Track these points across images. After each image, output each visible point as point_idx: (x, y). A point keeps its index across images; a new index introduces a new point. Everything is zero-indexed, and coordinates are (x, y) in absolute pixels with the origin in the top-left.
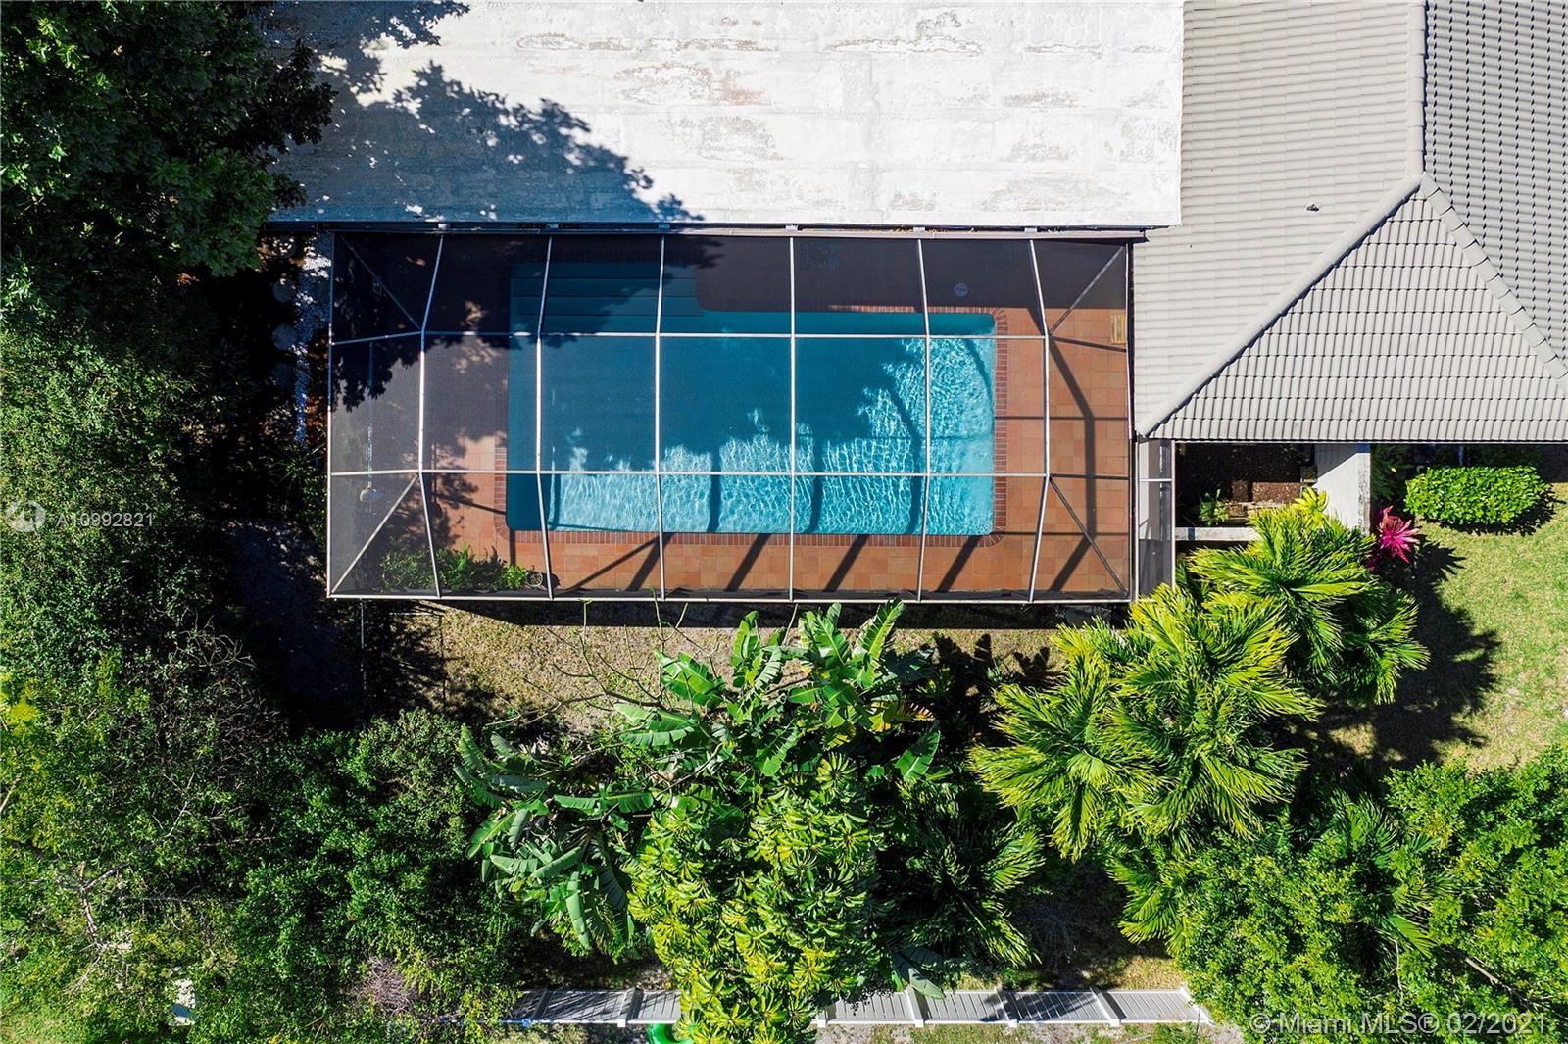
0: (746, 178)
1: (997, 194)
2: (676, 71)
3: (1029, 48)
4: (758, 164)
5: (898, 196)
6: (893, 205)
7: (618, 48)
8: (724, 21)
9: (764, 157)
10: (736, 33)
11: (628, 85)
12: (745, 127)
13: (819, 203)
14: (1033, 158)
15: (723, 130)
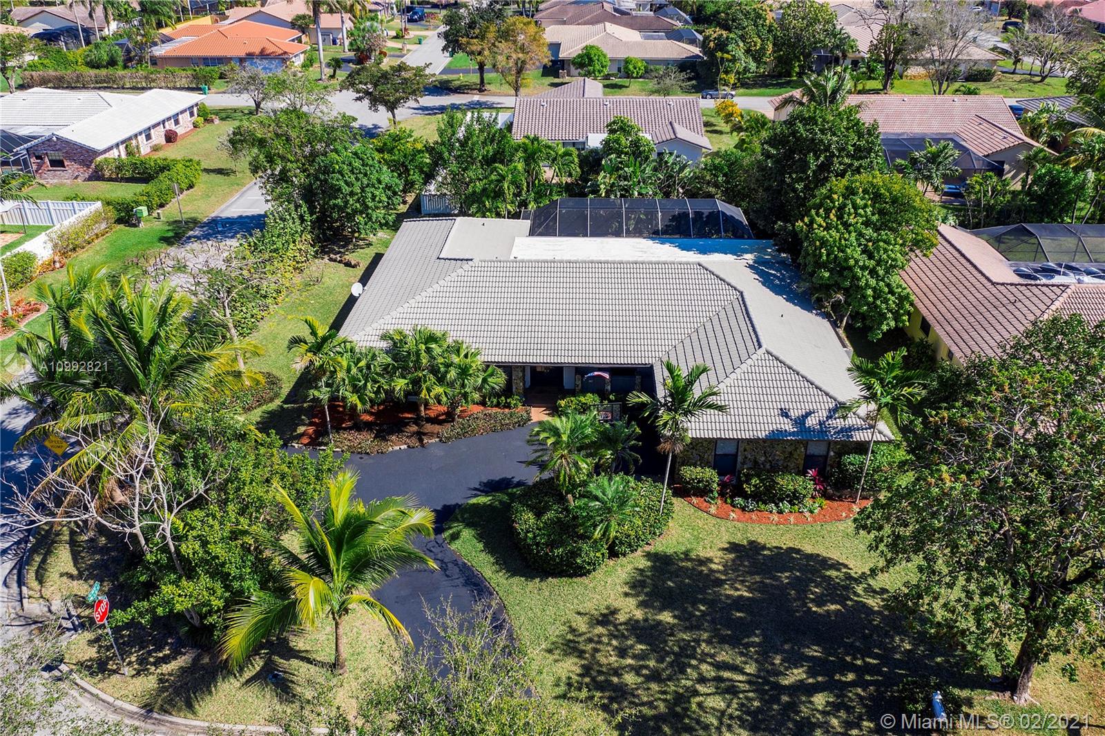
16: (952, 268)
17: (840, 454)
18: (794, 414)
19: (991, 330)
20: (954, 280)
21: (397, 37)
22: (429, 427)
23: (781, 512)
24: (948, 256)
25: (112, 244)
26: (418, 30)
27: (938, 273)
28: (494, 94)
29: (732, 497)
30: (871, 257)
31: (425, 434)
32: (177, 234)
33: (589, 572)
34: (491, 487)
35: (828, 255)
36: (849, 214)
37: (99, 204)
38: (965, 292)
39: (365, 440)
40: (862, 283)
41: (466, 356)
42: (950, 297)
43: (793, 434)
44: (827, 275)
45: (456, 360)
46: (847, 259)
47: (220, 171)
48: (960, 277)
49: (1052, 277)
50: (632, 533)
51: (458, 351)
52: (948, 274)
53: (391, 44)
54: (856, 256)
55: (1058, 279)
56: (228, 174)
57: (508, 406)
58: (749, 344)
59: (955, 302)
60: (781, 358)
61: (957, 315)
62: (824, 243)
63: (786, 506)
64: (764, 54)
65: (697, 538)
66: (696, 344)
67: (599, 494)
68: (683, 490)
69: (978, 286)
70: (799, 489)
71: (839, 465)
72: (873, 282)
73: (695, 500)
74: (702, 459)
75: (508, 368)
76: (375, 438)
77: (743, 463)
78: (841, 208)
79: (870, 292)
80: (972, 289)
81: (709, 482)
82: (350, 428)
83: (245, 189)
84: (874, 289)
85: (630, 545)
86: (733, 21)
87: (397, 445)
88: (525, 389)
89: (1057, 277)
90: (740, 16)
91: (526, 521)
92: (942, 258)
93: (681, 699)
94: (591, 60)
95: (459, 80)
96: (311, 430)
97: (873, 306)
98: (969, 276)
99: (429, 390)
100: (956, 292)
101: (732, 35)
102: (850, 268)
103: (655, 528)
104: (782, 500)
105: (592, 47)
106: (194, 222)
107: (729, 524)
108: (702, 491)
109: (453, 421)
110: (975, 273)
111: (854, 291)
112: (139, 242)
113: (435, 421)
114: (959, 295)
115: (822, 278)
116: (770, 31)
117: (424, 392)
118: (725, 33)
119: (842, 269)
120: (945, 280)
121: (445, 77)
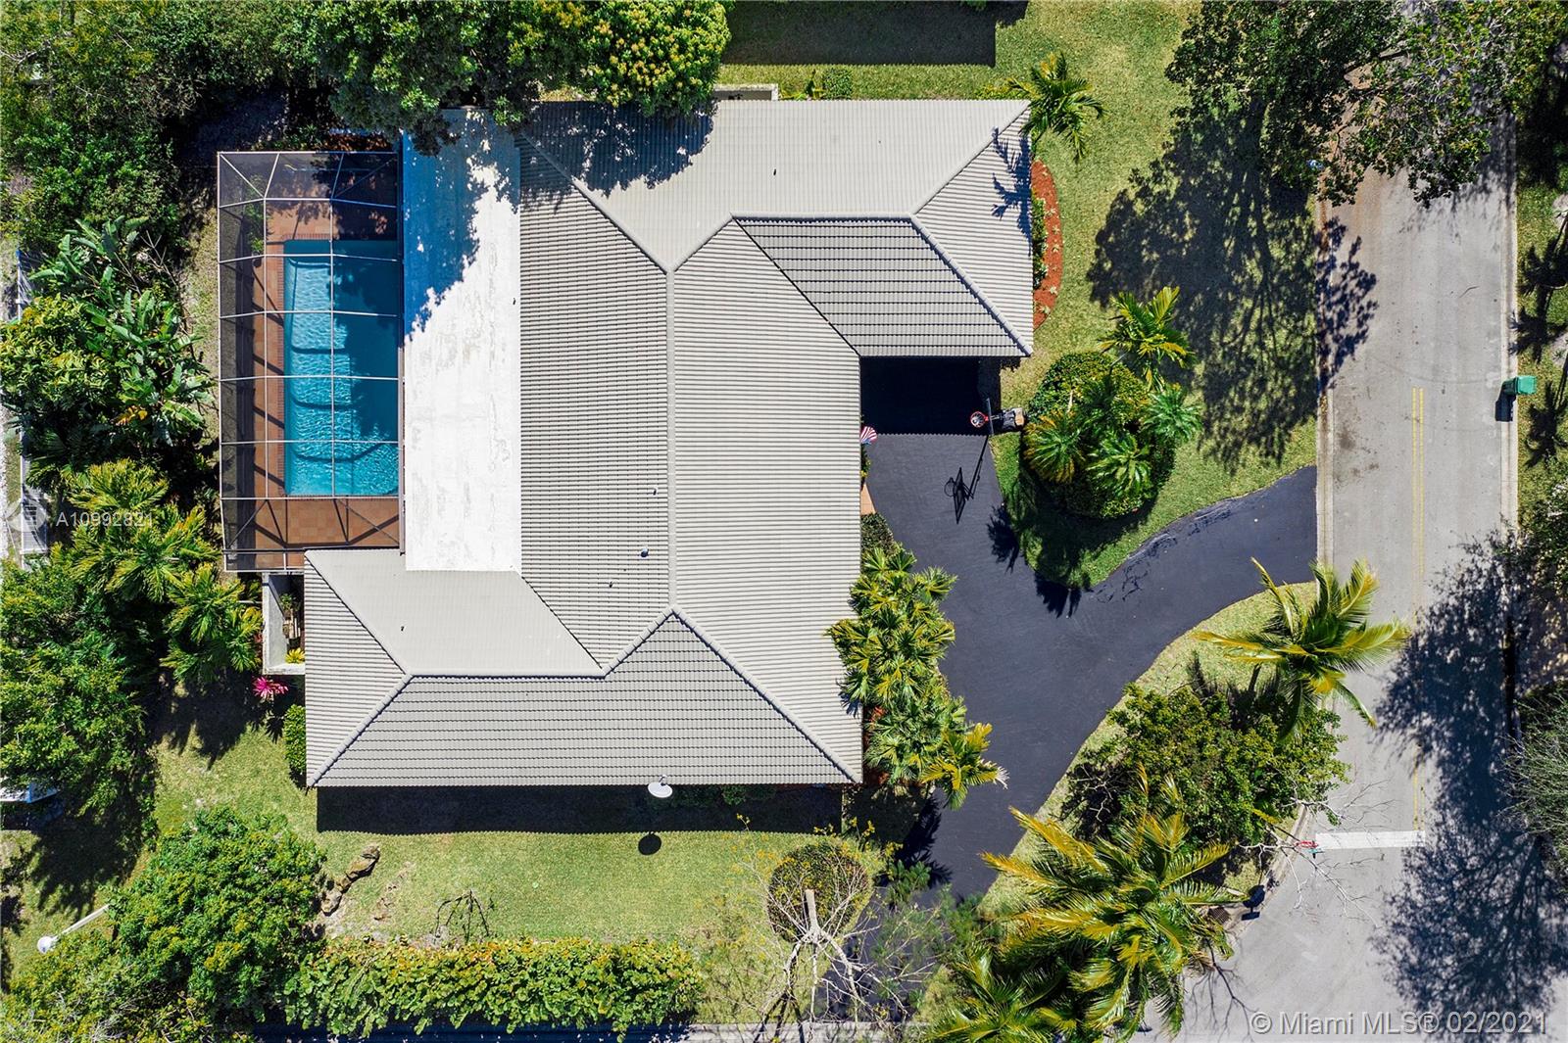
0: (427, 356)
1: (421, 481)
2: (479, 321)
3: (492, 495)
4: (434, 362)
5: (419, 431)
6: (414, 429)
7: (490, 292)
8: (504, 344)
9: (437, 365)
10: (498, 353)
11: (472, 298)
12: (452, 357)
13: (415, 392)
14: (439, 498)
15: (450, 345)
18: (1002, 203)
93: (1280, 364)
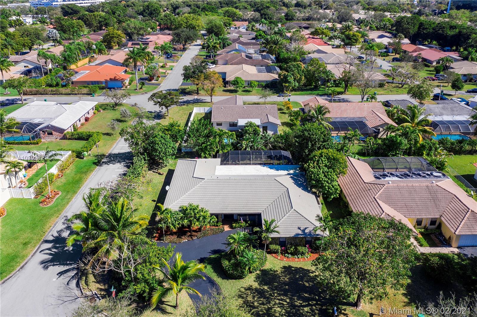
16: (354, 176)
17: (315, 240)
18: (302, 229)
19: (362, 199)
20: (354, 181)
21: (162, 67)
22: (194, 233)
23: (298, 258)
24: (353, 172)
25: (76, 166)
26: (170, 62)
27: (349, 178)
28: (202, 95)
29: (284, 254)
30: (326, 177)
31: (193, 236)
32: (99, 161)
33: (244, 278)
34: (215, 252)
35: (314, 177)
36: (320, 164)
37: (70, 152)
38: (356, 185)
39: (174, 238)
40: (324, 185)
41: (205, 212)
42: (352, 187)
43: (302, 235)
44: (314, 182)
45: (202, 214)
46: (320, 178)
47: (107, 134)
48: (356, 180)
49: (385, 178)
50: (256, 266)
51: (203, 211)
52: (352, 179)
53: (161, 70)
54: (322, 177)
55: (387, 179)
56: (110, 135)
57: (217, 226)
58: (289, 207)
59: (353, 189)
60: (298, 212)
61: (353, 193)
62: (312, 172)
63: (300, 256)
64: (301, 80)
65: (274, 266)
66: (274, 206)
67: (246, 256)
68: (270, 252)
69: (360, 183)
70: (304, 251)
71: (316, 244)
72: (327, 184)
73: (274, 255)
74: (275, 243)
75: (217, 215)
76: (177, 238)
77: (288, 244)
78: (318, 161)
79: (327, 187)
80: (359, 184)
81: (278, 250)
82: (169, 235)
83: (117, 141)
84: (328, 187)
85: (255, 270)
86: (289, 68)
87: (185, 240)
88: (222, 220)
89: (387, 178)
90: (292, 66)
91: (226, 263)
92: (351, 172)
93: (269, 309)
94: (238, 83)
95: (188, 88)
96: (157, 235)
97: (328, 191)
98: (358, 180)
99: (194, 224)
100: (354, 185)
101: (289, 74)
102: (321, 181)
103: (262, 264)
104: (299, 254)
105: (238, 78)
106: (103, 156)
107: (284, 262)
108: (275, 252)
109: (201, 231)
110: (360, 178)
111: (322, 187)
112: (86, 166)
113: (195, 231)
114: (355, 186)
115: (313, 183)
116: (303, 72)
117: (193, 224)
118: (286, 73)
119: (318, 181)
120: (351, 181)
121: (183, 87)
